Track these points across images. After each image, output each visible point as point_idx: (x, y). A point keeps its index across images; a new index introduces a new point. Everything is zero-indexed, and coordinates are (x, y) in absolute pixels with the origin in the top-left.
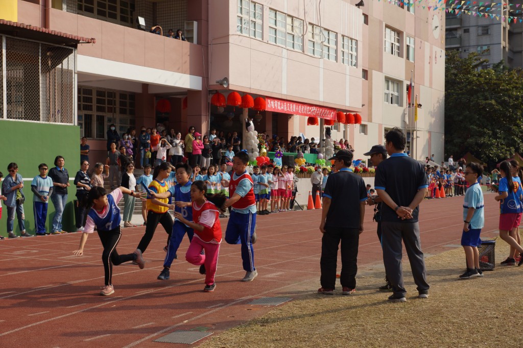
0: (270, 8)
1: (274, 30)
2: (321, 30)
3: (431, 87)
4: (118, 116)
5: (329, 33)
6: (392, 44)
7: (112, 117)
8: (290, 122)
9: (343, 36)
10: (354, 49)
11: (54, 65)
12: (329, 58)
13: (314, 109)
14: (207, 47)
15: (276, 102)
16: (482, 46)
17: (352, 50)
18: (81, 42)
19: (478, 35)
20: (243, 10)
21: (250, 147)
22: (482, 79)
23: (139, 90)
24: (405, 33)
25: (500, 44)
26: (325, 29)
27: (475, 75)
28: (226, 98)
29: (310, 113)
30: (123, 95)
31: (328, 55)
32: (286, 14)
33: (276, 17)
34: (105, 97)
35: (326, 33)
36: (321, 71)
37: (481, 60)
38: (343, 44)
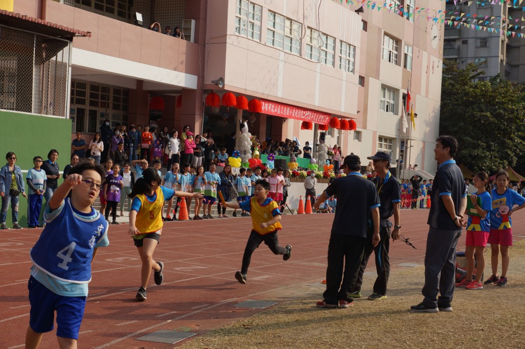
0: (269, 10)
1: (272, 32)
2: (319, 35)
3: (427, 96)
4: (111, 112)
5: (327, 38)
6: (390, 51)
7: (105, 112)
8: (284, 126)
9: (341, 41)
10: (351, 55)
11: (48, 57)
12: (326, 63)
13: (308, 113)
14: (205, 46)
15: (270, 104)
16: (479, 58)
17: (349, 56)
18: (76, 34)
19: (476, 47)
20: (242, 10)
21: (243, 149)
22: (478, 91)
23: (133, 86)
24: (403, 41)
25: (498, 57)
26: (324, 34)
27: (471, 87)
28: (221, 98)
29: (304, 117)
30: (117, 90)
31: (326, 59)
32: (285, 16)
33: (274, 20)
34: (98, 91)
35: (324, 38)
36: (318, 75)
37: (479, 71)
38: (341, 50)
